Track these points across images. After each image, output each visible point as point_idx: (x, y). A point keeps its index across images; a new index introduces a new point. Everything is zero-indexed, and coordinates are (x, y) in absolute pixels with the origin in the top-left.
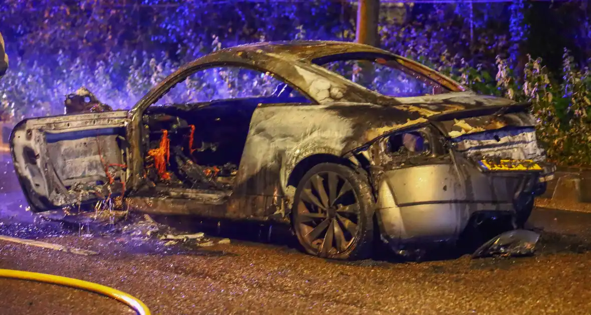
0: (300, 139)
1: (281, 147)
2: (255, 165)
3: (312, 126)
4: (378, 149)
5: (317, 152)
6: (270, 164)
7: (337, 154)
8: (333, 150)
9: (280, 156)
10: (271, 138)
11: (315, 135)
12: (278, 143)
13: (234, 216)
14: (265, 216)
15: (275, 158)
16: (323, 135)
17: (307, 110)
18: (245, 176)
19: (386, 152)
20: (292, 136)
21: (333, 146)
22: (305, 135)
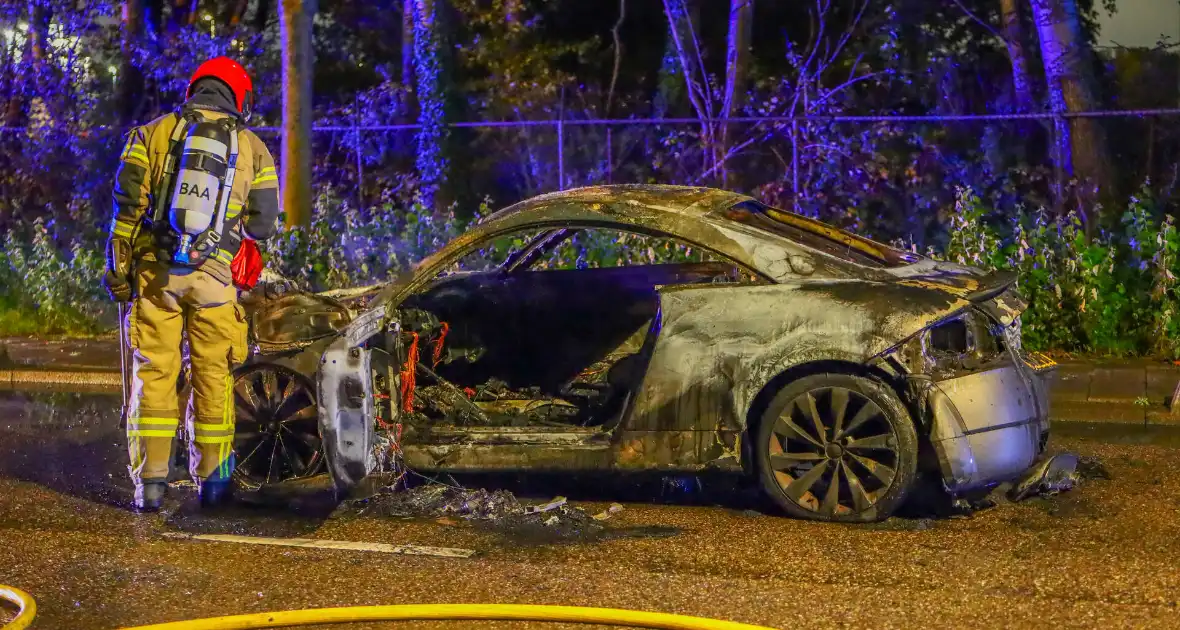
0: (771, 339)
1: (730, 352)
2: (676, 384)
3: (792, 317)
4: (918, 350)
5: (814, 358)
6: (707, 381)
7: (854, 359)
8: (846, 353)
9: (727, 368)
10: (707, 339)
11: (801, 331)
12: (726, 348)
13: (632, 467)
14: (700, 462)
15: (718, 370)
16: (819, 331)
17: (768, 293)
18: (654, 402)
19: (928, 353)
20: (754, 335)
21: (845, 347)
22: (781, 333)
